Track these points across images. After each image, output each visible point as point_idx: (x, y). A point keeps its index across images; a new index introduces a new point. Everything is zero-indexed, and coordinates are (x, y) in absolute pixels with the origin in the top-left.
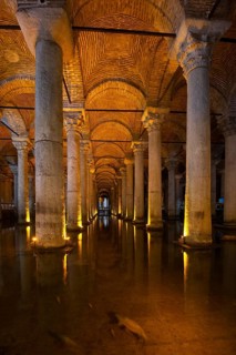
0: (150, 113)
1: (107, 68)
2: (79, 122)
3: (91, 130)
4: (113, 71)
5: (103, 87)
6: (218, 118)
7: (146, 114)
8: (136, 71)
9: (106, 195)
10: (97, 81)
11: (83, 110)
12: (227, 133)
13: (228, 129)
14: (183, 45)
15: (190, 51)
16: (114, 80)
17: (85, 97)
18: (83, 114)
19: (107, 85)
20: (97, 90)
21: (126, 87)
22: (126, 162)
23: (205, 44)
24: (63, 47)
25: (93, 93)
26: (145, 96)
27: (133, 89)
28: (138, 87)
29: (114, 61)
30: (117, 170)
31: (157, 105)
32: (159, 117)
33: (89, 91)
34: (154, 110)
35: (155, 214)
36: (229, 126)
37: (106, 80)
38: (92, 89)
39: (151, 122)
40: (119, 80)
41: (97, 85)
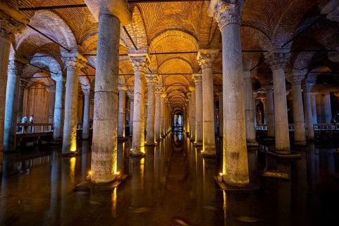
0: (202, 54)
1: (166, 21)
2: (143, 64)
3: (159, 67)
4: (171, 23)
5: (163, 35)
6: (265, 53)
7: (199, 54)
8: (189, 22)
9: (180, 113)
10: (158, 31)
11: (146, 54)
12: (273, 67)
13: (274, 64)
14: (216, 7)
15: (221, 11)
16: (172, 29)
17: (149, 45)
18: (148, 57)
19: (167, 33)
20: (159, 38)
21: (182, 34)
22: (191, 89)
23: (234, 6)
24: (120, 17)
25: (156, 40)
26: (198, 40)
27: (187, 35)
28: (191, 34)
29: (170, 16)
30: (185, 94)
31: (208, 47)
32: (210, 57)
33: (152, 40)
34: (205, 52)
35: (209, 142)
36: (275, 61)
37: (166, 30)
38: (154, 38)
39: (203, 61)
40: (176, 29)
41: (159, 34)
